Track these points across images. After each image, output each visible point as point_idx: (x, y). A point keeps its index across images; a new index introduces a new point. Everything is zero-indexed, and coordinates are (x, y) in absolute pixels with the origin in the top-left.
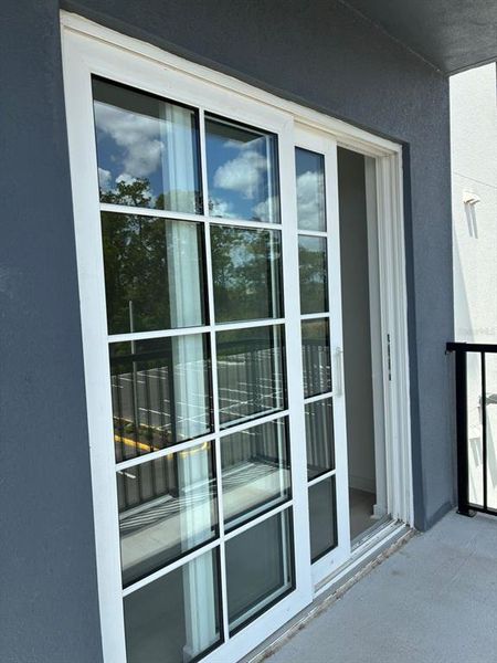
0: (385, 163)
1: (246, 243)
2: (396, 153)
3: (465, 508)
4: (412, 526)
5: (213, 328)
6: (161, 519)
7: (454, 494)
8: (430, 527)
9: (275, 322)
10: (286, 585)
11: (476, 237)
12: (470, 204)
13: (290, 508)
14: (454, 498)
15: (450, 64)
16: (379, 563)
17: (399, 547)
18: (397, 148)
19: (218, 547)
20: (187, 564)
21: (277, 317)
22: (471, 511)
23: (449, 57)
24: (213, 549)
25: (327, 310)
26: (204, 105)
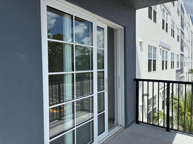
0: (119, 31)
1: (79, 50)
2: (122, 29)
3: (137, 122)
4: (124, 127)
5: (75, 72)
6: (55, 126)
7: (135, 119)
8: (129, 127)
9: (90, 71)
10: (91, 141)
11: (142, 51)
12: (141, 43)
13: (93, 121)
14: (135, 120)
15: (136, 7)
16: (115, 136)
17: (120, 132)
18: (122, 28)
19: (74, 130)
20: (66, 134)
21: (91, 70)
22: (139, 123)
23: (136, 5)
24: (73, 130)
25: (104, 69)
26: (74, 15)
